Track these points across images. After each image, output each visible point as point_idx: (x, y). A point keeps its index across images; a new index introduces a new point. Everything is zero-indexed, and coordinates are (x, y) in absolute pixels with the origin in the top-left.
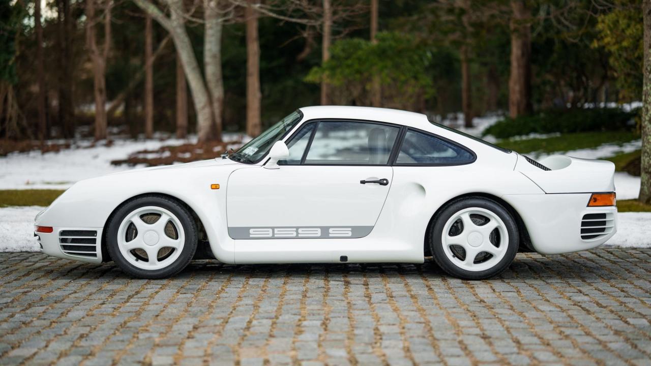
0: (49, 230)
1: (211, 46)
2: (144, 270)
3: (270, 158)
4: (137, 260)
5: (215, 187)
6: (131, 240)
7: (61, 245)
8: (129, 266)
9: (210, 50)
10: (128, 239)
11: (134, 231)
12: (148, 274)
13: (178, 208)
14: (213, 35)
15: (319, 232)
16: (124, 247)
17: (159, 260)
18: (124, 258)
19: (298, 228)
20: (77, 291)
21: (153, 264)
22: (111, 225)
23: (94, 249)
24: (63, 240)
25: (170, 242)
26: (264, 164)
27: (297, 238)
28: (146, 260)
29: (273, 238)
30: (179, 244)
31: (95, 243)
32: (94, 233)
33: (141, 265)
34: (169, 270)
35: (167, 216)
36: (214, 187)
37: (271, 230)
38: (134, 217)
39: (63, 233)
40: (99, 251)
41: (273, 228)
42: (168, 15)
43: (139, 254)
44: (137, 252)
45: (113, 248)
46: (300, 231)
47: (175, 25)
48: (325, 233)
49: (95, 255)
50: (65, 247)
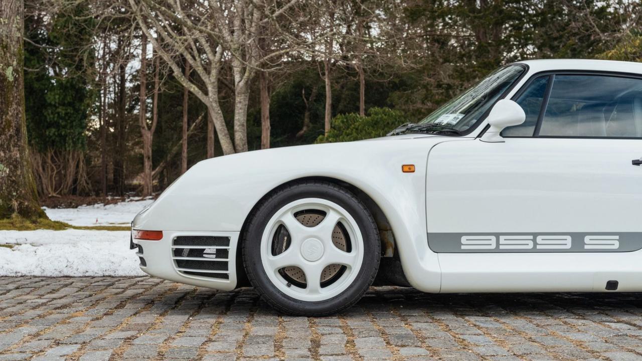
0: (156, 235)
1: (240, 117)
2: (301, 302)
3: (488, 126)
4: (289, 286)
5: (408, 169)
6: (280, 252)
7: (174, 260)
8: (278, 295)
9: (239, 120)
10: (275, 251)
11: (286, 238)
12: (307, 307)
13: (354, 202)
14: (241, 109)
15: (568, 242)
16: (270, 264)
17: (324, 285)
18: (270, 282)
19: (535, 235)
20: (213, 338)
21: (314, 291)
22: (252, 228)
23: (225, 266)
24: (177, 252)
25: (339, 256)
26: (480, 136)
27: (534, 250)
28: (303, 286)
29: (497, 251)
30: (355, 260)
31: (227, 258)
32: (225, 241)
33: (295, 293)
34: (340, 302)
35: (335, 214)
36: (406, 169)
37: (494, 238)
38: (285, 215)
39: (179, 240)
40: (232, 270)
41: (497, 235)
42: (206, 93)
43: (293, 275)
44: (287, 273)
45: (255, 264)
46: (539, 239)
47: (211, 100)
48: (578, 242)
49: (226, 276)
50: (179, 263)
